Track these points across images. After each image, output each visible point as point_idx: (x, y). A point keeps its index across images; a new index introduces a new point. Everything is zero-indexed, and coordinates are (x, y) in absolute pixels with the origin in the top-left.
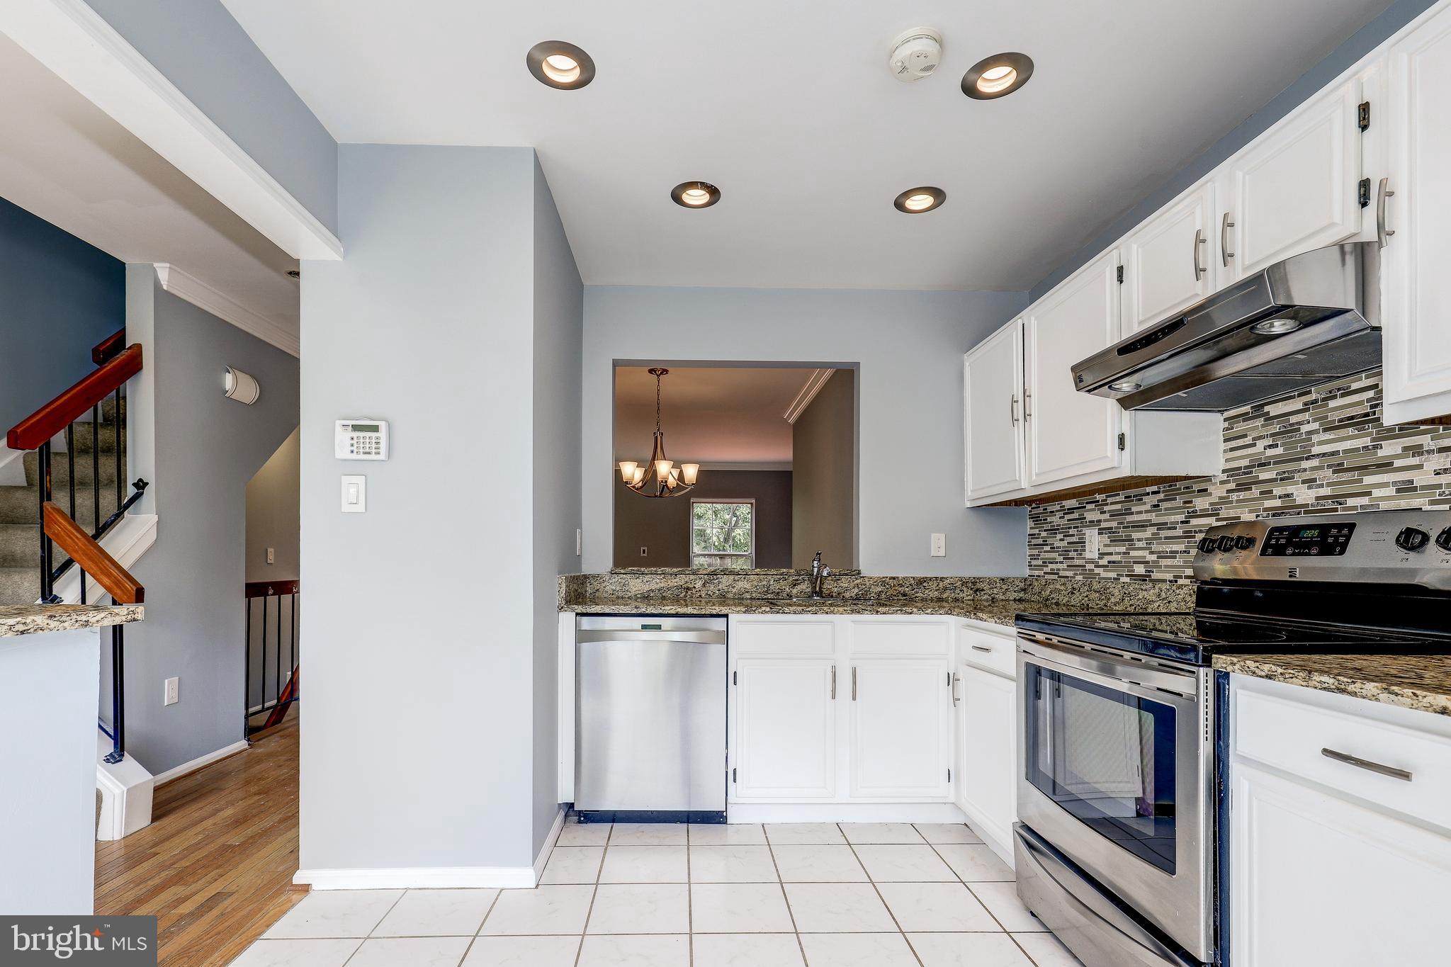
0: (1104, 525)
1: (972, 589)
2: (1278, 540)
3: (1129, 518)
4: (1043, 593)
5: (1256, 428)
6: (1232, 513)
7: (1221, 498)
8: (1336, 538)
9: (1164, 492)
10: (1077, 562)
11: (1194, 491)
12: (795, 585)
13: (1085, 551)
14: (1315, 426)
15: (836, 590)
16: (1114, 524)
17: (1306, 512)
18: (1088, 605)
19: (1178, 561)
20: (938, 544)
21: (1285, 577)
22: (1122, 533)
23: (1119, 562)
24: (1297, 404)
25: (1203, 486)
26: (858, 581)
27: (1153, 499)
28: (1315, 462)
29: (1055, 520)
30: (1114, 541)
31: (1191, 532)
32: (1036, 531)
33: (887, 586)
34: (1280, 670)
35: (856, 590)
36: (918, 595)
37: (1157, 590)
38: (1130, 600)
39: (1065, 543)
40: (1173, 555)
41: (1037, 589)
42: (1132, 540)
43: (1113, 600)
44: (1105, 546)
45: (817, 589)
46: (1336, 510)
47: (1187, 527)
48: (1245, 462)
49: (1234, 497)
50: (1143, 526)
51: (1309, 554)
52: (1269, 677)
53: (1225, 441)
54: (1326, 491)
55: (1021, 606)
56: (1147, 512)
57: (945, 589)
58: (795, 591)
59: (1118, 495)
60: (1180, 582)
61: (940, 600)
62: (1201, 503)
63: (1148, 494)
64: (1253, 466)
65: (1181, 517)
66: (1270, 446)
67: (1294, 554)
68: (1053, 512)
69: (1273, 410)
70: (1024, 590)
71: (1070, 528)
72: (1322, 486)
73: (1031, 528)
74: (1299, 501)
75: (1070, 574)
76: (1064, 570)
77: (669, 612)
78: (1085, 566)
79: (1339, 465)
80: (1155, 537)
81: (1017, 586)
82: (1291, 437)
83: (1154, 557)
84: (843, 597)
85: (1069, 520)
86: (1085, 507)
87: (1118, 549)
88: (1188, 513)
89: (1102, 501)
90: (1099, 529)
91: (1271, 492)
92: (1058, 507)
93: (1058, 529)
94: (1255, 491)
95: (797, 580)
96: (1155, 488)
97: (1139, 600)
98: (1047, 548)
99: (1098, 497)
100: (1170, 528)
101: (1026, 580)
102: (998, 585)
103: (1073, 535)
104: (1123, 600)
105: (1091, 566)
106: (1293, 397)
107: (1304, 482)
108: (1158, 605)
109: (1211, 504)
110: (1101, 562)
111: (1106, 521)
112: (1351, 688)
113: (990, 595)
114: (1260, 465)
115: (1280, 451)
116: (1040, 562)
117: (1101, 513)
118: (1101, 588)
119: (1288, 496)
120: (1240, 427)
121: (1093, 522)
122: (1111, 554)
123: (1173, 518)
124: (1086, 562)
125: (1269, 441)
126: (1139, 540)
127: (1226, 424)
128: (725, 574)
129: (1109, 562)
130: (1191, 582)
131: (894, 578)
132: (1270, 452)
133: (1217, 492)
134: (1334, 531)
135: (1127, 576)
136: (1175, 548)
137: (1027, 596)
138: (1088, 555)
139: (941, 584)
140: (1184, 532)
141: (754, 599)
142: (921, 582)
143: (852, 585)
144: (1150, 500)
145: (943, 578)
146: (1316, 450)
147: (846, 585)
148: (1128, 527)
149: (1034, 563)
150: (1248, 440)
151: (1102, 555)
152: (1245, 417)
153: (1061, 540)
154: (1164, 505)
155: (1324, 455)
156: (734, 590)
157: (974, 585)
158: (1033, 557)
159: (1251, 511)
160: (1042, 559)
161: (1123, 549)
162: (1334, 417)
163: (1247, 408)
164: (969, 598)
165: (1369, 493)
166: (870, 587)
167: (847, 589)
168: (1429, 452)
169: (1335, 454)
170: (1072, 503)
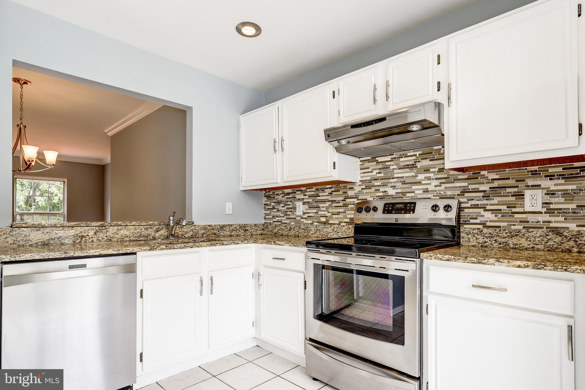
0: (305, 201)
1: (244, 230)
2: (388, 208)
3: (318, 198)
4: (274, 230)
5: (373, 166)
6: (364, 197)
7: (359, 191)
8: (410, 207)
9: (334, 188)
10: (291, 216)
11: (348, 188)
12: (157, 231)
13: (296, 211)
14: (395, 167)
15: (181, 233)
16: (310, 200)
17: (392, 198)
18: (298, 235)
19: (341, 216)
20: (229, 208)
21: (394, 222)
22: (315, 204)
23: (313, 216)
24: (389, 158)
25: (351, 186)
26: (192, 228)
27: (330, 191)
28: (395, 180)
29: (280, 198)
30: (311, 207)
31: (346, 204)
32: (269, 203)
33: (207, 230)
34: (453, 257)
35: (191, 233)
36: (221, 234)
37: (332, 228)
38: (320, 232)
39: (285, 208)
40: (338, 213)
41: (270, 229)
42: (320, 207)
43: (311, 232)
44: (306, 209)
45: (173, 233)
46: (403, 197)
47: (344, 202)
48: (369, 178)
49: (365, 191)
50: (325, 202)
51: (401, 213)
52: (448, 260)
53: (361, 169)
54: (399, 191)
55: (262, 237)
56: (326, 196)
57: (233, 230)
58: (157, 235)
59: (313, 188)
60: (342, 224)
61: (231, 236)
62: (351, 193)
63: (327, 188)
64: (372, 180)
65: (342, 198)
66: (379, 173)
67: (395, 213)
68: (278, 194)
69: (380, 159)
70: (263, 229)
71: (287, 201)
72: (398, 189)
73: (265, 201)
74: (390, 194)
75: (288, 222)
76: (284, 220)
77: (94, 254)
78: (296, 218)
79: (404, 181)
80: (330, 206)
81: (261, 228)
82: (386, 170)
83: (330, 214)
84: (185, 237)
85: (287, 198)
86: (296, 193)
87: (312, 211)
88: (345, 197)
89: (304, 190)
90: (303, 202)
91: (379, 190)
92: (281, 192)
93: (281, 202)
94: (373, 190)
95: (159, 228)
96: (330, 186)
97: (324, 232)
98: (275, 210)
99: (302, 189)
100: (337, 203)
101: (264, 225)
102: (254, 227)
103: (289, 205)
104: (316, 232)
105: (299, 218)
106: (387, 156)
107: (391, 187)
108: (333, 234)
109: (355, 194)
110: (304, 217)
111: (306, 199)
112: (483, 262)
113: (250, 233)
114: (374, 180)
115: (382, 175)
116: (271, 217)
117: (304, 195)
118: (305, 228)
119: (385, 192)
120: (367, 165)
121: (300, 199)
122: (309, 213)
123: (338, 199)
124: (297, 217)
125: (378, 171)
126: (323, 207)
127: (361, 163)
128: (111, 226)
129: (308, 216)
130: (346, 224)
131: (210, 226)
132: (379, 175)
133: (357, 189)
134: (409, 205)
135: (317, 222)
136: (339, 210)
137: (264, 232)
138: (297, 213)
139: (231, 227)
140: (343, 204)
141: (132, 241)
142: (222, 227)
143: (189, 230)
144: (328, 191)
145: (231, 225)
146: (395, 176)
147: (186, 230)
148: (318, 202)
149: (267, 217)
150: (370, 170)
151: (304, 213)
152: (369, 161)
153: (283, 207)
154: (334, 193)
155: (398, 177)
156: (117, 236)
157: (244, 228)
158: (266, 214)
159: (371, 197)
160: (272, 215)
161: (315, 211)
162: (402, 164)
163: (369, 158)
164: (243, 234)
165: (414, 192)
166: (198, 231)
167: (187, 232)
168: (433, 179)
169: (402, 177)
170: (290, 191)
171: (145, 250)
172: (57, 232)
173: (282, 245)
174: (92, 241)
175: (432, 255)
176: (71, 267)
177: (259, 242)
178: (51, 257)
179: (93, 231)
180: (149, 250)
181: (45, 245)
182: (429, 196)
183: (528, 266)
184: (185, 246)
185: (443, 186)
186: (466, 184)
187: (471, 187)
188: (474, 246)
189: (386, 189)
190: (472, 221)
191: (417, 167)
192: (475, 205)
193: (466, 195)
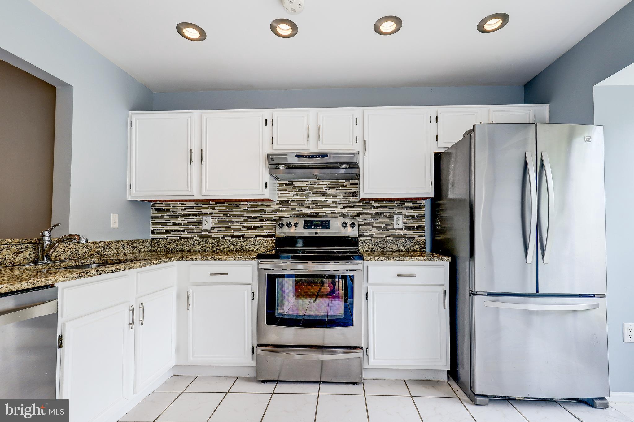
0: (214, 215)
1: (131, 247)
2: (308, 224)
3: (231, 213)
4: (169, 246)
5: (290, 188)
6: (281, 214)
7: (276, 209)
8: (326, 224)
9: (250, 204)
10: (195, 231)
11: (264, 206)
13: (201, 226)
14: (310, 192)
16: (222, 215)
17: (307, 216)
19: (258, 230)
20: (114, 220)
21: (314, 235)
22: (227, 219)
23: (225, 231)
24: (304, 184)
25: (269, 204)
27: (246, 207)
28: (310, 202)
29: (178, 211)
30: (220, 222)
31: (263, 220)
32: (159, 215)
33: (89, 249)
34: (385, 258)
36: (106, 253)
37: (249, 241)
38: (234, 246)
39: (186, 222)
40: (255, 228)
41: (163, 245)
42: (233, 222)
43: (223, 246)
44: (215, 224)
45: (50, 254)
47: (261, 218)
48: (286, 199)
49: (282, 209)
50: (239, 217)
51: (319, 228)
52: (382, 260)
53: (278, 190)
54: (313, 211)
56: (241, 211)
58: (18, 258)
59: (223, 203)
60: (259, 238)
62: (268, 210)
63: (242, 204)
64: (289, 200)
65: (259, 215)
66: (295, 195)
67: (314, 228)
68: (175, 207)
69: (297, 184)
71: (190, 215)
72: (312, 209)
73: (153, 214)
74: (305, 212)
75: (190, 236)
76: (184, 234)
78: (201, 233)
79: (317, 204)
80: (245, 221)
82: (302, 193)
83: (245, 229)
84: (60, 259)
85: (188, 212)
86: (202, 206)
87: (223, 225)
88: (262, 213)
89: (213, 205)
90: (211, 217)
91: (296, 209)
92: (180, 205)
93: (180, 215)
94: (290, 208)
95: (20, 249)
96: (246, 203)
97: (238, 246)
98: (171, 224)
99: (211, 203)
100: (253, 218)
101: (152, 240)
104: (229, 246)
105: (206, 233)
106: (302, 182)
107: (306, 207)
108: (249, 247)
109: (272, 211)
110: (212, 231)
111: (216, 213)
113: (139, 250)
114: (291, 200)
115: (298, 197)
116: (163, 231)
117: (213, 210)
118: (215, 242)
119: (301, 211)
120: (284, 187)
121: (207, 213)
122: (219, 227)
123: (255, 215)
124: (202, 231)
125: (294, 193)
127: (279, 185)
129: (218, 231)
130: (264, 238)
131: (93, 243)
132: (295, 197)
133: (275, 207)
134: (324, 222)
135: (230, 236)
136: (255, 225)
138: (204, 227)
139: (118, 244)
140: (260, 220)
142: (108, 244)
143: (66, 249)
144: (242, 207)
145: (119, 241)
146: (310, 198)
148: (230, 217)
149: (156, 231)
150: (287, 192)
151: (213, 228)
152: (286, 184)
153: (182, 221)
154: (250, 209)
155: (313, 200)
157: (132, 244)
158: (154, 229)
159: (288, 214)
160: (164, 229)
161: (228, 225)
162: (315, 190)
163: (287, 182)
164: (131, 252)
165: (325, 212)
166: (78, 251)
167: (62, 253)
168: (339, 204)
169: (315, 200)
170: (193, 204)
171: (72, 279)
173: (224, 260)
175: (372, 257)
177: (187, 259)
182: (337, 215)
183: (426, 260)
185: (346, 209)
189: (302, 209)
191: (327, 193)
193: (361, 216)
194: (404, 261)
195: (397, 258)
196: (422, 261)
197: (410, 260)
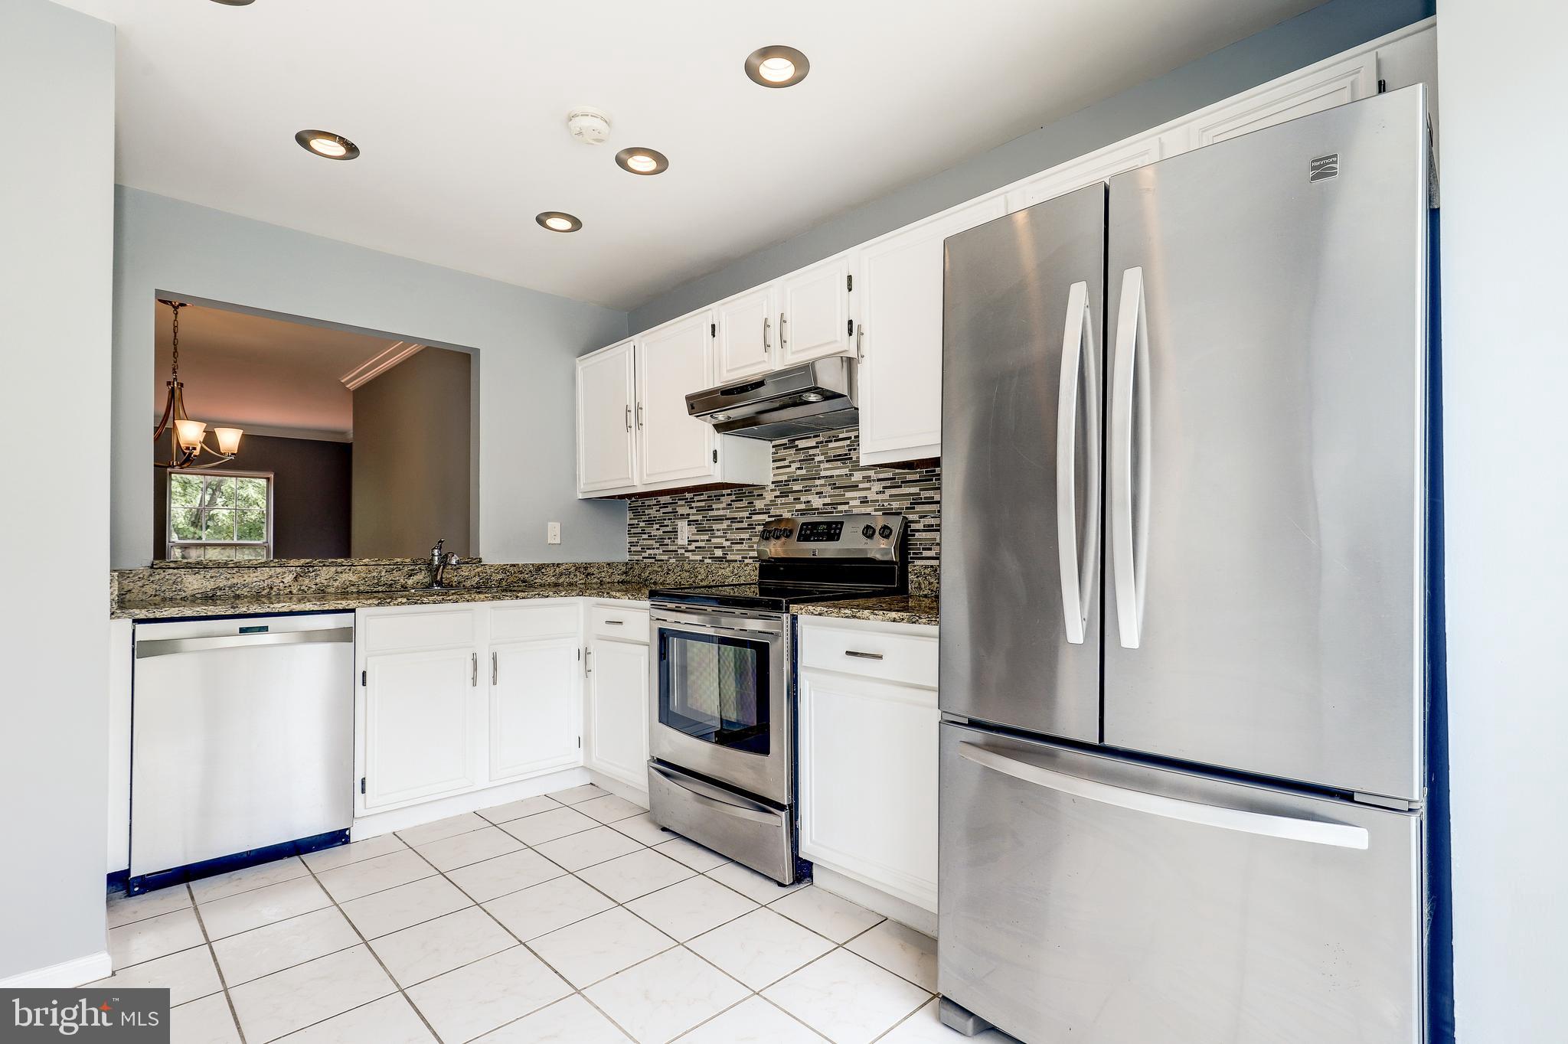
0: (692, 518)
1: (584, 574)
2: (807, 531)
3: (711, 513)
4: (643, 574)
5: (790, 455)
6: (777, 512)
7: (771, 501)
8: (835, 530)
9: (735, 495)
10: (671, 548)
11: (754, 496)
12: (411, 576)
13: (677, 538)
14: (822, 458)
15: (456, 579)
16: (699, 517)
17: (815, 514)
18: (680, 582)
19: (745, 546)
20: (554, 533)
21: (808, 556)
22: (706, 525)
23: (704, 547)
24: (813, 442)
25: (760, 492)
26: (479, 569)
27: (729, 499)
28: (822, 481)
29: (653, 512)
30: (700, 531)
31: (753, 525)
32: (636, 522)
33: (508, 574)
34: (826, 609)
35: (477, 579)
36: (537, 581)
37: (731, 569)
38: (712, 576)
39: (660, 532)
40: (741, 542)
41: (637, 572)
42: (713, 530)
43: (699, 577)
44: (693, 534)
45: (439, 578)
46: (832, 513)
47: (750, 521)
48: (785, 478)
49: (779, 501)
50: (721, 520)
51: (822, 540)
52: (820, 614)
53: (773, 462)
54: (828, 500)
55: (623, 587)
56: (723, 509)
57: (561, 574)
58: (410, 582)
59: (703, 494)
60: (746, 561)
61: (556, 585)
62: (759, 504)
63: (724, 495)
64: (789, 481)
65: (746, 514)
66: (799, 468)
67: (814, 541)
68: (650, 506)
69: (801, 444)
70: (626, 573)
71: (665, 520)
72: (825, 497)
73: (630, 519)
74: (814, 506)
75: (665, 557)
76: (660, 554)
77: (281, 610)
78: (677, 551)
79: (834, 484)
80: (729, 528)
81: (620, 570)
82: (810, 464)
83: (728, 543)
84: (464, 586)
85: (663, 513)
86: (677, 503)
87: (702, 538)
88: (751, 511)
89: (691, 498)
90: (688, 521)
91: (799, 499)
92: (655, 502)
93: (655, 520)
94: (791, 498)
95: (413, 570)
96: (729, 491)
97: (719, 576)
98: (646, 537)
99: (688, 495)
100: (739, 522)
101: (627, 564)
102: (605, 569)
103: (668, 526)
104: (708, 576)
105: (683, 551)
106: (810, 437)
107: (817, 494)
108: (731, 579)
109: (765, 505)
110: (690, 548)
111: (693, 515)
112: (858, 615)
113: (598, 579)
114: (793, 480)
115: (803, 472)
116: (639, 549)
117: (690, 508)
118: (691, 569)
119: (808, 502)
120: (782, 453)
121: (684, 515)
122: (697, 541)
123: (742, 514)
124: (678, 548)
125: (798, 465)
126: (718, 530)
127: (774, 450)
128: (324, 565)
129: (696, 547)
130: (751, 562)
131: (514, 565)
132: (799, 472)
133: (769, 496)
134: (833, 526)
135: (710, 558)
136: (743, 536)
137: (628, 578)
138: (680, 542)
139: (557, 569)
140: (748, 525)
141: (362, 592)
142: (539, 568)
143: (473, 573)
144: (726, 500)
145: (558, 564)
146: (823, 474)
147: (467, 574)
148: (710, 520)
149: (633, 549)
150: (786, 463)
151: (690, 542)
152: (784, 446)
153: (657, 529)
154: (735, 505)
155: (827, 477)
156: (336, 584)
157: (585, 569)
158: (632, 544)
159: (788, 511)
160: (640, 546)
161: (706, 537)
162: (831, 453)
163: (785, 441)
164: (582, 581)
165: (848, 503)
166: (491, 576)
167: (467, 578)
168: (874, 480)
169: (832, 477)
170: (666, 499)
171: (370, 605)
172: (229, 576)
173: (619, 598)
174: (290, 592)
175: (802, 607)
176: (243, 631)
177: (586, 594)
178: (210, 614)
179: (291, 575)
180: (378, 605)
181: (210, 598)
182: (869, 510)
183: (903, 619)
184: (443, 599)
185: (889, 492)
186: (915, 490)
187: (925, 494)
188: (926, 596)
189: (810, 498)
190: (926, 554)
191: (851, 458)
192: (929, 526)
193: (918, 508)
194: (859, 618)
195: (847, 611)
196: (894, 620)
197: (871, 617)
